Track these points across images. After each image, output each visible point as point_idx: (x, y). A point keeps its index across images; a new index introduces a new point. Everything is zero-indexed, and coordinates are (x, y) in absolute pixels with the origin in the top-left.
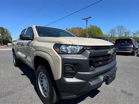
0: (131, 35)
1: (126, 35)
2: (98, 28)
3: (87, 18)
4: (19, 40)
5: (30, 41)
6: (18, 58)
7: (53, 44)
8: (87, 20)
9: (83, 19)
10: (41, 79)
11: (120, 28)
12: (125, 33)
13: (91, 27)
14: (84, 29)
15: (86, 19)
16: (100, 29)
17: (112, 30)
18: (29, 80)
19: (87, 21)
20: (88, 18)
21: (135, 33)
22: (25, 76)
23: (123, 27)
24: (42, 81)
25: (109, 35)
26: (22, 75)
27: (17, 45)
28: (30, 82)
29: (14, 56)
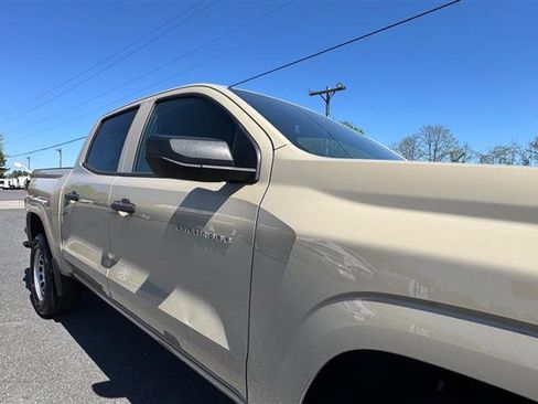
1: (454, 161)
4: (78, 170)
6: (66, 271)
8: (328, 96)
9: (312, 94)
11: (435, 133)
12: (452, 153)
17: (406, 142)
19: (328, 102)
21: (484, 154)
23: (446, 131)
26: (100, 389)
27: (68, 197)
29: (38, 258)
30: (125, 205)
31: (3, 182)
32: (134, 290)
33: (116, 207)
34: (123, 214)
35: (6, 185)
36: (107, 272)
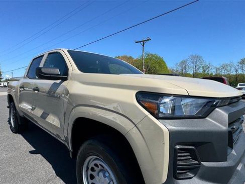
0: (212, 71)
1: (204, 71)
2: (159, 58)
3: (143, 41)
4: (24, 78)
5: (58, 81)
6: (21, 114)
7: (134, 92)
9: (136, 42)
10: (90, 172)
11: (195, 58)
12: (203, 67)
13: (149, 55)
14: (135, 59)
15: (142, 43)
16: (162, 61)
17: (182, 63)
18: (51, 166)
19: (143, 46)
20: (146, 41)
21: (218, 67)
22: (39, 156)
23: (200, 57)
24: (92, 177)
25: (177, 71)
26: (31, 152)
27: (21, 87)
28: (54, 172)
29: (12, 111)
30: (37, 89)
31: (1, 84)
32: (39, 116)
33: (34, 90)
34: (36, 92)
35: (2, 85)
36: (33, 112)
